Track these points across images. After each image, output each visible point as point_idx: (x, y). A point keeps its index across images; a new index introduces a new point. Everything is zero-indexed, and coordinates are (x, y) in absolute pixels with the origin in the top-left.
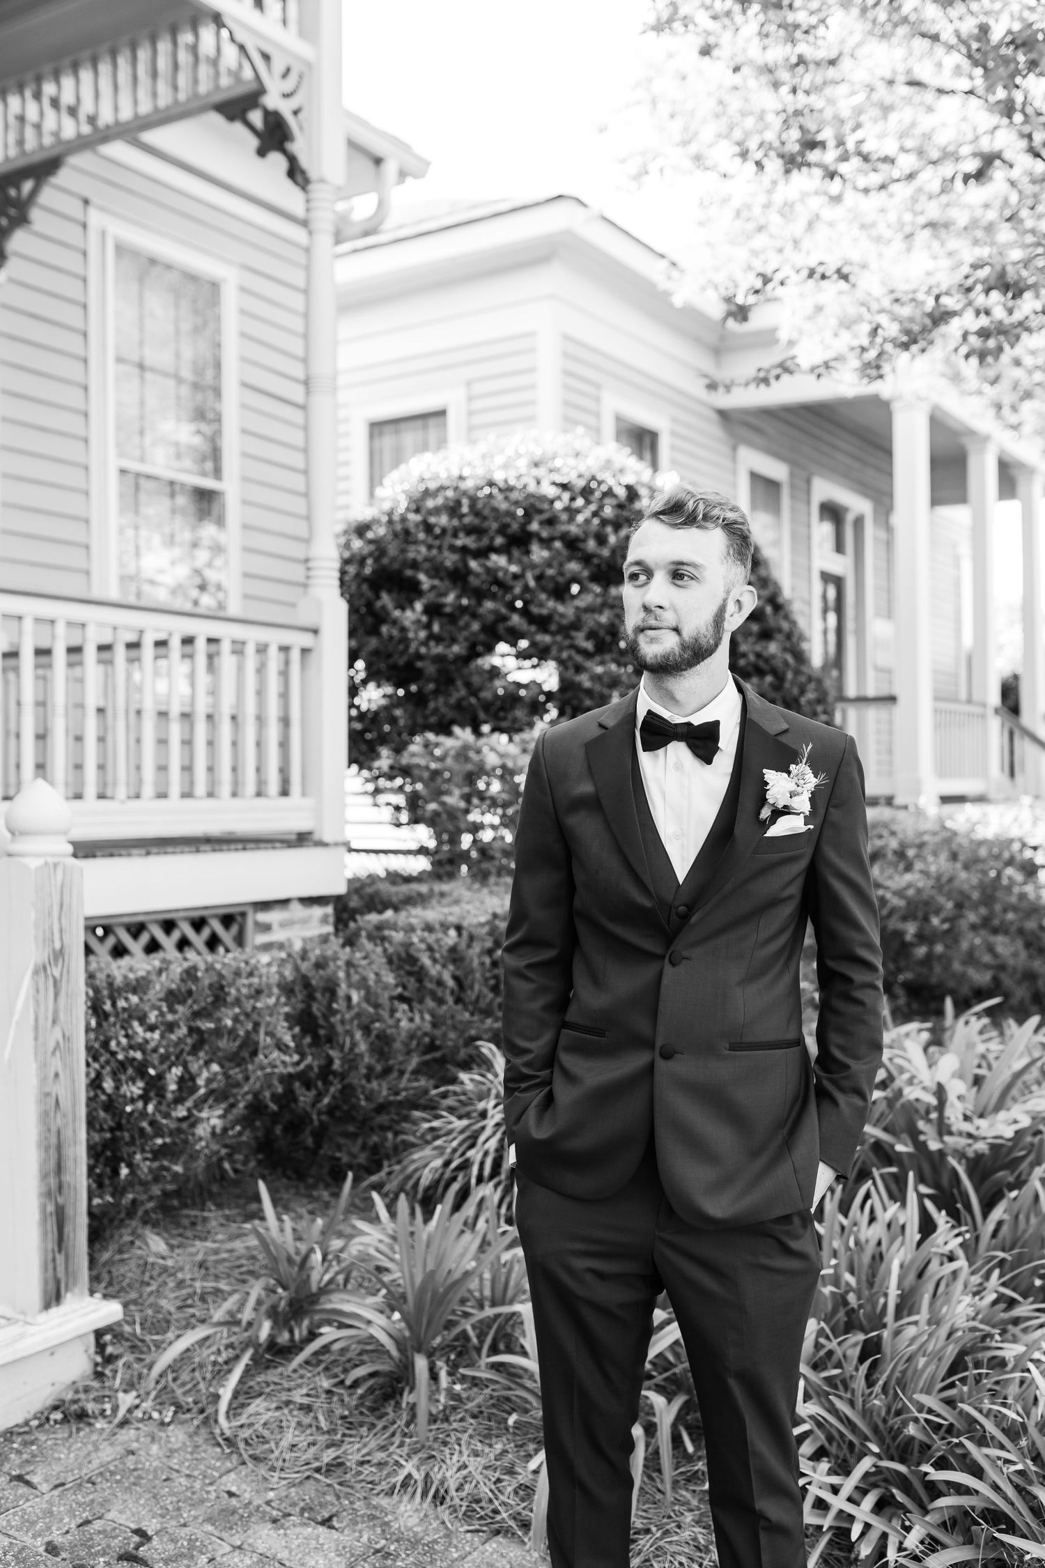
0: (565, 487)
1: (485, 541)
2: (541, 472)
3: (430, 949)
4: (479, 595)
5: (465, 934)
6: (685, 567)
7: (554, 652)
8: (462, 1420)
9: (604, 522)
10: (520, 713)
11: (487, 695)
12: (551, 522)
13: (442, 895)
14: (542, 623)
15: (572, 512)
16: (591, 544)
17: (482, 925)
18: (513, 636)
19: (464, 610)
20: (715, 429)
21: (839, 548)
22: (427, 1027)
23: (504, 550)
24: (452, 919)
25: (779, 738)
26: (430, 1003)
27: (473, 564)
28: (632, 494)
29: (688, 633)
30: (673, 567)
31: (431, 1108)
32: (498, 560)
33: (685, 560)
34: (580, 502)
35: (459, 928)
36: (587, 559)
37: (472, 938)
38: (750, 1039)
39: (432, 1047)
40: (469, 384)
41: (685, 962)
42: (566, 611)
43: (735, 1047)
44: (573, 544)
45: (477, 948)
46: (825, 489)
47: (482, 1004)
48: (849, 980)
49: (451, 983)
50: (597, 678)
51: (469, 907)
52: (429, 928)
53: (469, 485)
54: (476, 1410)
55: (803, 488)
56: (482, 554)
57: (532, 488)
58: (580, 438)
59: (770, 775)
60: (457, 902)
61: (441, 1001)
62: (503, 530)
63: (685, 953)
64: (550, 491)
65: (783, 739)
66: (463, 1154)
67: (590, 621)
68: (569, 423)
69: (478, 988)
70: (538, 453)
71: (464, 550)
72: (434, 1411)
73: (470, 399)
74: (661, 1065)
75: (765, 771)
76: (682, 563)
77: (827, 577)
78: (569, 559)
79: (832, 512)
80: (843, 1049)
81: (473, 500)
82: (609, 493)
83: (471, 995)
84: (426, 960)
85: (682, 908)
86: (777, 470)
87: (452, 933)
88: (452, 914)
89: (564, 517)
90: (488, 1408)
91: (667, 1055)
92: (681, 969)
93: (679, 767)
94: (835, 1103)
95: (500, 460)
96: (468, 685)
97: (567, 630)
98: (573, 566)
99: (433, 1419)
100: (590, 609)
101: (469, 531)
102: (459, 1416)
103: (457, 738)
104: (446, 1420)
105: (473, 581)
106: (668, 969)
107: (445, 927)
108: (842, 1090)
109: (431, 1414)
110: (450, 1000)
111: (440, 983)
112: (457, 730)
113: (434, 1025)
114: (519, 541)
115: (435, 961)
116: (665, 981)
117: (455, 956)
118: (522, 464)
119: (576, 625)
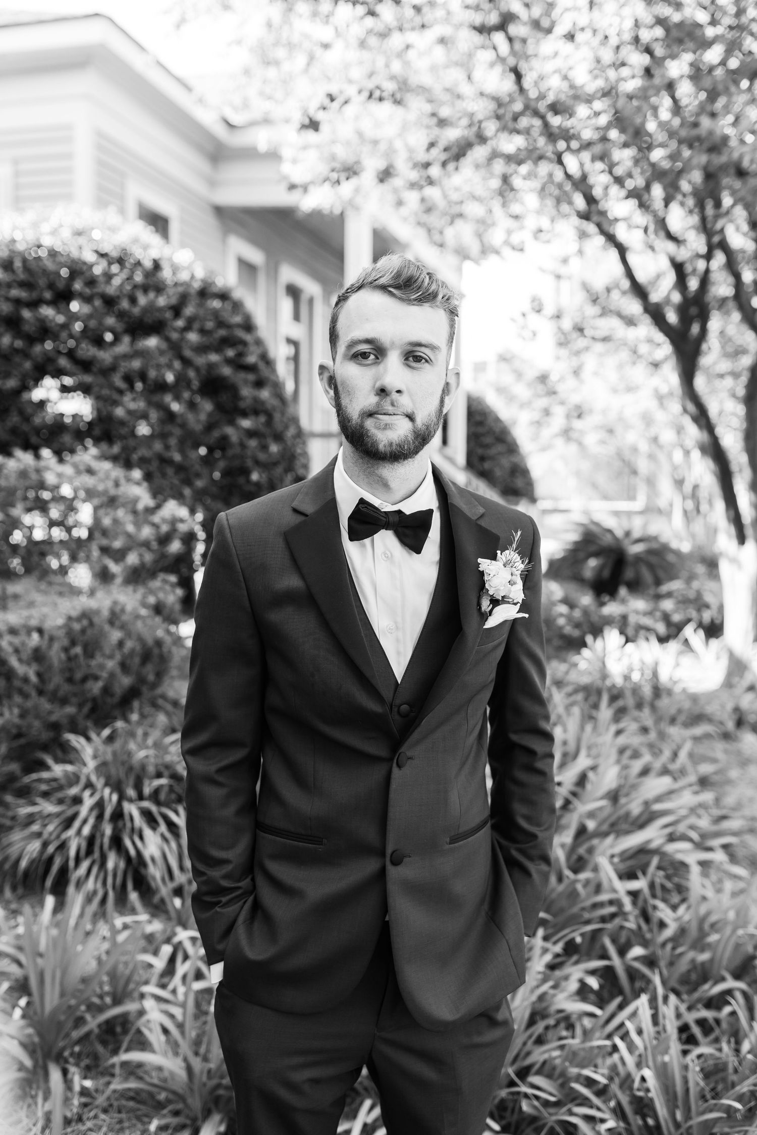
0: (103, 255)
1: (35, 295)
2: (81, 240)
3: (17, 651)
4: (31, 340)
5: (46, 637)
6: (423, 349)
7: (96, 389)
8: (96, 1117)
9: (135, 287)
10: (67, 439)
11: (37, 420)
12: (91, 282)
13: (16, 597)
14: (86, 365)
15: (108, 277)
16: (125, 304)
17: (59, 628)
18: (57, 373)
19: (17, 351)
20: (211, 221)
21: (297, 317)
22: (16, 720)
23: (53, 303)
24: (34, 623)
25: (479, 522)
26: (18, 699)
27: (26, 314)
28: (157, 266)
29: (420, 420)
30: (410, 348)
31: (25, 793)
32: (47, 311)
33: (423, 342)
34: (115, 268)
35: (40, 631)
36: (121, 315)
37: (52, 639)
38: (464, 828)
39: (19, 735)
40: (16, 162)
41: (409, 762)
42: (105, 356)
43: (454, 840)
44: (110, 302)
45: (56, 646)
46: (289, 274)
47: (61, 693)
48: (532, 753)
49: (33, 678)
50: (130, 412)
51: (45, 610)
52: (13, 631)
53: (20, 247)
54: (105, 1104)
55: (273, 271)
56: (34, 304)
57: (75, 254)
58: (112, 216)
59: (485, 564)
60: (31, 604)
61: (26, 696)
62: (51, 286)
63: (409, 754)
64: (89, 257)
65: (483, 523)
66: (58, 837)
67: (124, 366)
68: (101, 203)
69: (56, 680)
70: (79, 224)
71: (18, 302)
72: (69, 1115)
73: (17, 174)
74: (393, 872)
75: (480, 560)
76: (420, 345)
77: (289, 341)
78: (107, 314)
79: (293, 292)
80: (528, 819)
81: (25, 261)
82: (138, 264)
83: (51, 686)
84: (14, 662)
85: (404, 708)
86: (256, 256)
87: (35, 636)
88: (34, 617)
89: (102, 279)
90: (117, 1099)
91: (396, 862)
92: (407, 769)
93: (389, 558)
94: (527, 873)
95: (46, 228)
96: (21, 413)
97: (107, 371)
98: (110, 321)
99: (67, 1122)
100: (126, 357)
101: (23, 285)
102: (92, 1114)
103: (19, 460)
104: (80, 1119)
105: (26, 328)
106: (395, 770)
107: (29, 631)
108: (531, 858)
109: (65, 1118)
110: (34, 693)
111: (26, 680)
112: (19, 453)
113: (22, 716)
114: (63, 297)
115: (20, 660)
116: (394, 785)
117: (38, 656)
118: (66, 233)
119: (113, 368)
